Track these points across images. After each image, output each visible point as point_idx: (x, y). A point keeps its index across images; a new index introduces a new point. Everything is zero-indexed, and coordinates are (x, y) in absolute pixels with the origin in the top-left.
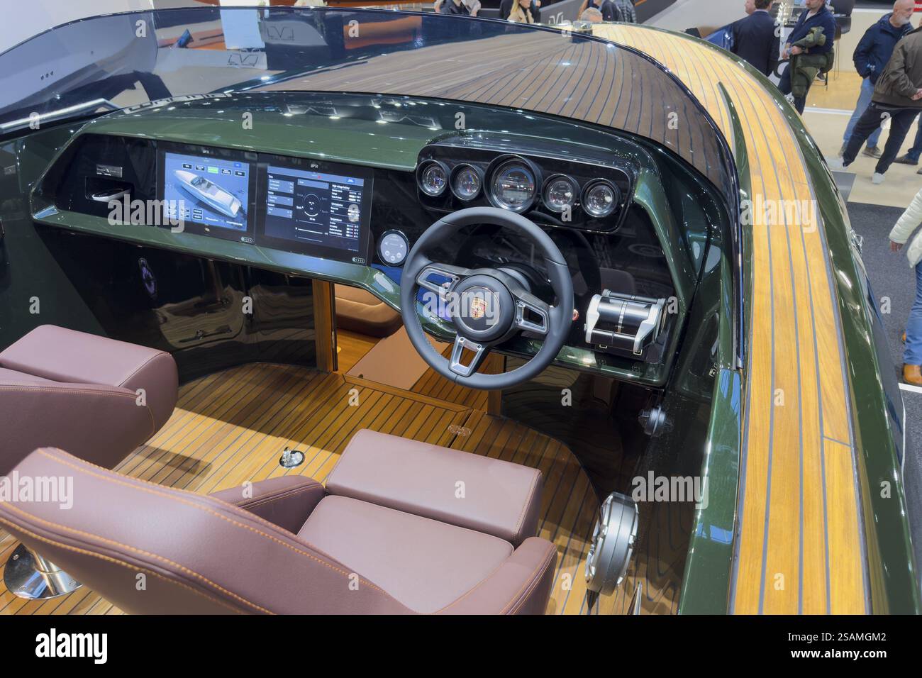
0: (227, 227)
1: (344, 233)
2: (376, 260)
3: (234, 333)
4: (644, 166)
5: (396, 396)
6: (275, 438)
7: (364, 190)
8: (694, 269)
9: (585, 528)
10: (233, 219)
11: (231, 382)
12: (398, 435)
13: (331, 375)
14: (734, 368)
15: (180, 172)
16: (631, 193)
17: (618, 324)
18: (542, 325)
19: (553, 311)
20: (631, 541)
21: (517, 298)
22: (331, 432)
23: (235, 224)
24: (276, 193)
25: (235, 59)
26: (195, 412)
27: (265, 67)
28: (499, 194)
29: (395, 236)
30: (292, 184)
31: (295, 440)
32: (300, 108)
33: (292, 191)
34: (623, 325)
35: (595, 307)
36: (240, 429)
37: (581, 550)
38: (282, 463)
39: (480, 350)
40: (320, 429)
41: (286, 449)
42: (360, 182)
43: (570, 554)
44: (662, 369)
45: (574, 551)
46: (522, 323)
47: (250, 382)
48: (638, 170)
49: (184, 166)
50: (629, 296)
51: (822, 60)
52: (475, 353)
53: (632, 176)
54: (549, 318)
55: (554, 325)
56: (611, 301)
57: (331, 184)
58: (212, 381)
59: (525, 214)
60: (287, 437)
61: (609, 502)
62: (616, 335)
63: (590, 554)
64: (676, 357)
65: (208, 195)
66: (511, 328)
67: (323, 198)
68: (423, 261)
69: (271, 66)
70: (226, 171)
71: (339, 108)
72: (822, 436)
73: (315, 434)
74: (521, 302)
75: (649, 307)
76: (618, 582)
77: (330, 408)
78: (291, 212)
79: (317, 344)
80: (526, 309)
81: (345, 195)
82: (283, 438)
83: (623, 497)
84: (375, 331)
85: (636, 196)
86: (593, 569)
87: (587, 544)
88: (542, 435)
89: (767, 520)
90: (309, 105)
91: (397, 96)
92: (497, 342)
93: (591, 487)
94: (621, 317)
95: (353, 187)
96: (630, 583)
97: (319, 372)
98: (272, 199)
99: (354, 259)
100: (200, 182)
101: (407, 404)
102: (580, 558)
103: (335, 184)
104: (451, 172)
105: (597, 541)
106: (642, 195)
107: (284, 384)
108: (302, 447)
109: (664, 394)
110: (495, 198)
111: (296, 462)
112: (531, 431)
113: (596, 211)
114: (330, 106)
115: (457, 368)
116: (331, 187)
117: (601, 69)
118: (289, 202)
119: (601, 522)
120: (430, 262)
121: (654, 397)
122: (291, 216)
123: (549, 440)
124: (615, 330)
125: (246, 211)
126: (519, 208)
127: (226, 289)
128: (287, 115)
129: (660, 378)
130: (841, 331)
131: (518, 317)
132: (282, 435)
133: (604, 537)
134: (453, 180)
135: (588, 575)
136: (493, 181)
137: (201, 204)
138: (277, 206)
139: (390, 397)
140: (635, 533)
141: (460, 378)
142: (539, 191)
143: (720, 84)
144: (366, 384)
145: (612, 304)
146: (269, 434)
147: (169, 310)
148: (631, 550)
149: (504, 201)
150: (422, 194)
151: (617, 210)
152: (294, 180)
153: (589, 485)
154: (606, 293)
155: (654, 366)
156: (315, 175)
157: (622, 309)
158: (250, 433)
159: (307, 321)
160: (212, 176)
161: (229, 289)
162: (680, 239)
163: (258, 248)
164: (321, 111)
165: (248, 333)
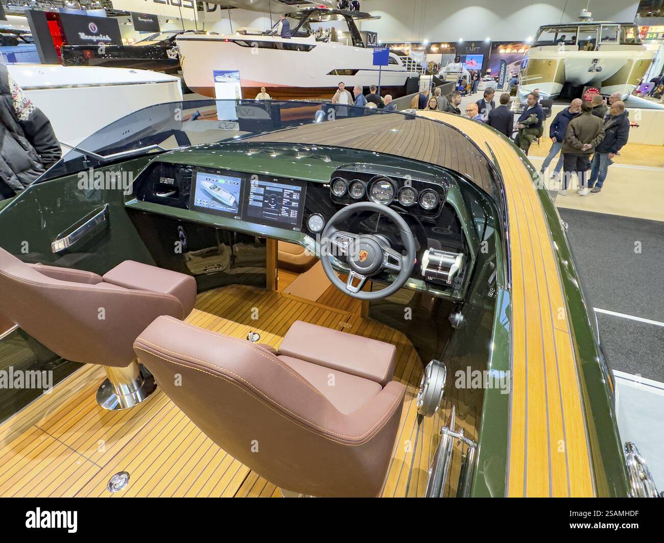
0: (227, 211)
1: (289, 215)
2: (306, 230)
3: (225, 268)
4: (451, 183)
5: (310, 305)
6: (244, 326)
7: (301, 193)
8: (478, 238)
9: (416, 380)
10: (231, 207)
11: (221, 294)
12: (313, 324)
13: (274, 293)
14: (506, 289)
15: (203, 182)
16: (445, 197)
17: (439, 266)
18: (398, 265)
19: (405, 259)
20: (443, 387)
21: (384, 251)
22: (274, 323)
23: (231, 209)
24: (254, 194)
25: (223, 125)
26: (201, 310)
27: (239, 129)
28: (375, 195)
29: (317, 217)
30: (263, 189)
31: (254, 327)
32: (256, 151)
33: (263, 193)
34: (442, 267)
35: (426, 257)
36: (225, 320)
37: (413, 393)
38: (248, 339)
39: (363, 278)
40: (269, 321)
41: (250, 332)
42: (299, 188)
43: (407, 394)
44: (462, 291)
45: (409, 393)
46: (387, 264)
47: (231, 294)
48: (448, 185)
49: (207, 179)
50: (444, 252)
51: (536, 131)
52: (360, 281)
53: (445, 189)
54: (402, 262)
55: (405, 266)
56: (435, 253)
57: (284, 189)
58: (211, 293)
59: (389, 206)
60: (250, 326)
61: (431, 365)
62: (438, 272)
63: (419, 394)
64: (470, 285)
65: (218, 194)
66: (381, 267)
67: (279, 197)
68: (333, 230)
69: (241, 129)
70: (229, 182)
71: (276, 150)
72: (553, 327)
73: (266, 324)
74: (386, 253)
75: (455, 257)
76: (436, 410)
77: (273, 311)
78: (262, 203)
79: (267, 276)
80: (389, 257)
81: (291, 195)
82: (248, 326)
83: (439, 362)
84: (298, 269)
85: (448, 199)
86: (422, 402)
87: (417, 389)
88: (391, 328)
89: (526, 371)
90: (261, 149)
91: (308, 145)
92: (372, 275)
93: (419, 357)
94: (441, 262)
95: (295, 191)
96: (443, 413)
97: (267, 291)
98: (252, 197)
99: (294, 229)
100: (214, 187)
101: (316, 310)
102: (413, 396)
103: (286, 189)
104: (349, 184)
105: (424, 387)
106: (451, 198)
107: (249, 297)
108: (259, 331)
109: (463, 305)
110: (372, 197)
111: (255, 339)
112: (385, 326)
113: (426, 205)
114: (271, 149)
115: (350, 288)
116: (283, 191)
117: (422, 134)
118: (261, 198)
119: (426, 376)
120: (337, 230)
121: (457, 307)
122: (261, 206)
123: (395, 332)
124: (438, 269)
125: (238, 203)
126: (386, 203)
127: (222, 244)
128: (249, 154)
129: (461, 296)
130: (559, 272)
131: (385, 261)
132: (248, 324)
133: (428, 384)
134: (350, 188)
135: (419, 405)
136: (371, 189)
137: (214, 199)
138: (254, 200)
139: (306, 305)
140: (444, 382)
141: (352, 294)
142: (396, 195)
143: (486, 143)
144: (293, 298)
145: (435, 255)
146: (241, 323)
147: (192, 255)
148: (443, 392)
149: (377, 199)
150: (333, 195)
151: (438, 206)
152: (265, 187)
153: (417, 357)
154: (432, 249)
155: (458, 290)
156: (275, 185)
157: (442, 258)
158: (231, 322)
159: (263, 263)
160: (221, 185)
161: (223, 244)
162: (471, 222)
163: (243, 222)
164: (267, 152)
165: (231, 268)
